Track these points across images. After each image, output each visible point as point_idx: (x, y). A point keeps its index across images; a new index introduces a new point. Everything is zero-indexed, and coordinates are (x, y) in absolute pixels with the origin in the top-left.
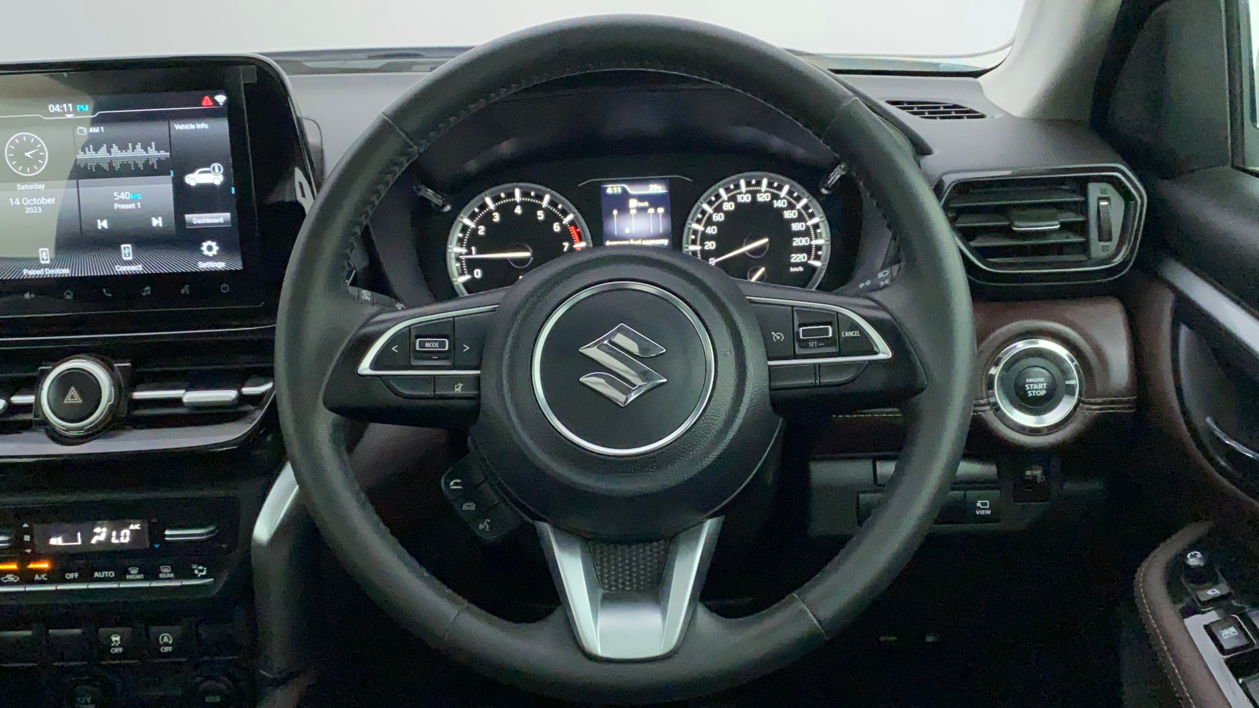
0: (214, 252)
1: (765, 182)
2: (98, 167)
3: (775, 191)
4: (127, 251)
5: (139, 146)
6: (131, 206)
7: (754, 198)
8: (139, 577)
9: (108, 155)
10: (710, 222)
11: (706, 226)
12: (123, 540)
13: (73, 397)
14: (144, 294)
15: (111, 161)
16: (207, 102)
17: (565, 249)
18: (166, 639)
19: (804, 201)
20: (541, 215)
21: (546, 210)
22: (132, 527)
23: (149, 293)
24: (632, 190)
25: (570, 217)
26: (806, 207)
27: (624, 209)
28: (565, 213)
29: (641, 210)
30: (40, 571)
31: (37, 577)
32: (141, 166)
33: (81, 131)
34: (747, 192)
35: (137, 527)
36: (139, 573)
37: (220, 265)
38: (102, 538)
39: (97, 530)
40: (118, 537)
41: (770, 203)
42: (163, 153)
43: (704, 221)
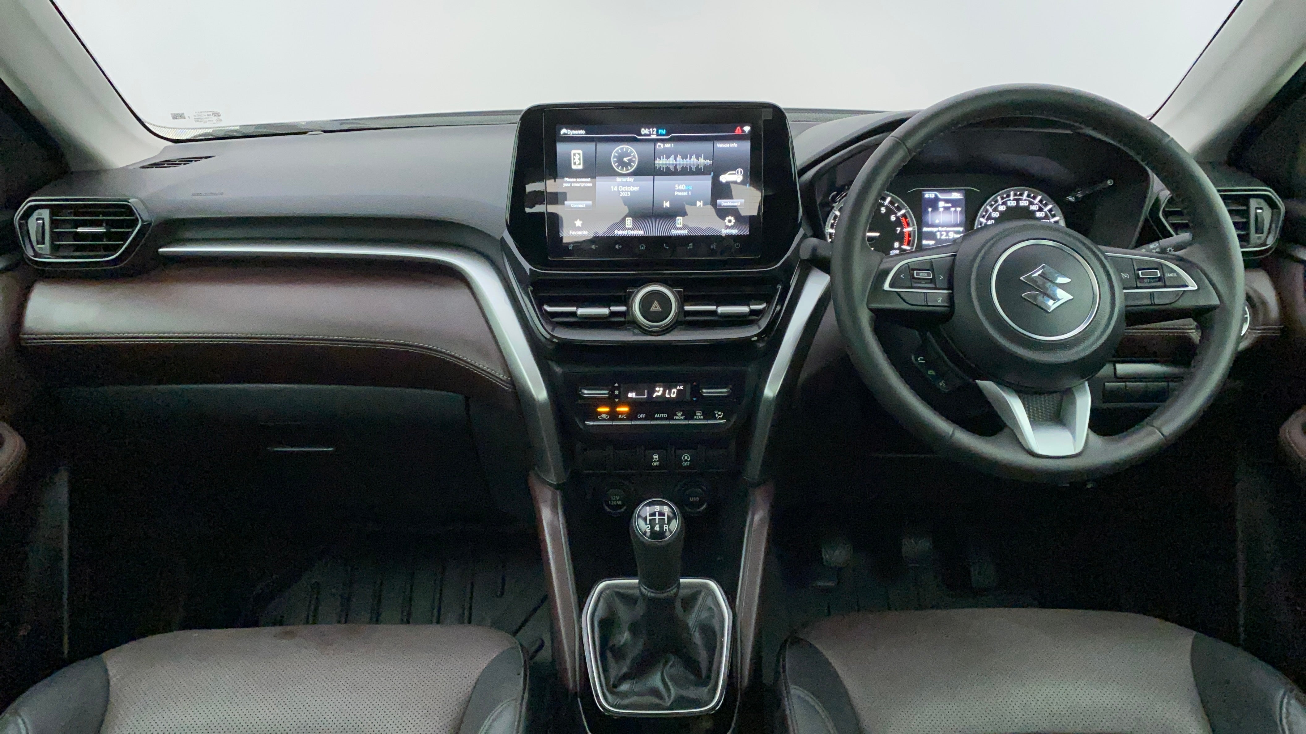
0: (732, 223)
1: (1026, 193)
2: (668, 168)
3: (1031, 200)
4: (679, 222)
5: (694, 157)
6: (685, 194)
7: (1018, 203)
8: (681, 417)
9: (674, 162)
10: (989, 218)
11: (987, 220)
12: (672, 396)
13: (656, 307)
14: (689, 248)
15: (676, 165)
16: (738, 131)
17: (898, 232)
18: (686, 458)
19: (1050, 207)
20: (883, 210)
21: (887, 207)
22: (678, 388)
23: (691, 247)
24: (940, 196)
25: (903, 211)
26: (1050, 211)
27: (935, 208)
28: (899, 209)
29: (947, 209)
30: (622, 413)
31: (620, 416)
32: (694, 169)
33: (660, 146)
34: (1014, 200)
35: (681, 387)
36: (682, 416)
37: (735, 232)
38: (660, 394)
39: (657, 389)
40: (670, 393)
41: (1027, 207)
42: (708, 161)
43: (986, 217)
